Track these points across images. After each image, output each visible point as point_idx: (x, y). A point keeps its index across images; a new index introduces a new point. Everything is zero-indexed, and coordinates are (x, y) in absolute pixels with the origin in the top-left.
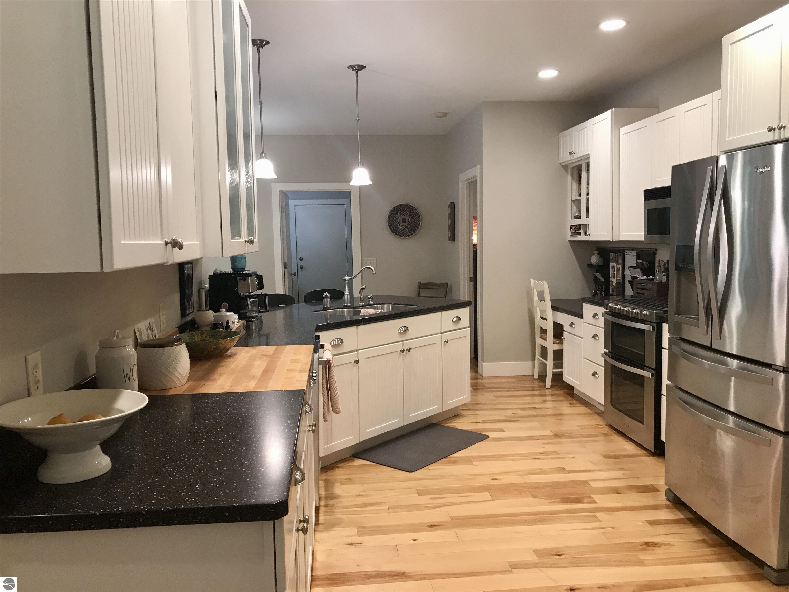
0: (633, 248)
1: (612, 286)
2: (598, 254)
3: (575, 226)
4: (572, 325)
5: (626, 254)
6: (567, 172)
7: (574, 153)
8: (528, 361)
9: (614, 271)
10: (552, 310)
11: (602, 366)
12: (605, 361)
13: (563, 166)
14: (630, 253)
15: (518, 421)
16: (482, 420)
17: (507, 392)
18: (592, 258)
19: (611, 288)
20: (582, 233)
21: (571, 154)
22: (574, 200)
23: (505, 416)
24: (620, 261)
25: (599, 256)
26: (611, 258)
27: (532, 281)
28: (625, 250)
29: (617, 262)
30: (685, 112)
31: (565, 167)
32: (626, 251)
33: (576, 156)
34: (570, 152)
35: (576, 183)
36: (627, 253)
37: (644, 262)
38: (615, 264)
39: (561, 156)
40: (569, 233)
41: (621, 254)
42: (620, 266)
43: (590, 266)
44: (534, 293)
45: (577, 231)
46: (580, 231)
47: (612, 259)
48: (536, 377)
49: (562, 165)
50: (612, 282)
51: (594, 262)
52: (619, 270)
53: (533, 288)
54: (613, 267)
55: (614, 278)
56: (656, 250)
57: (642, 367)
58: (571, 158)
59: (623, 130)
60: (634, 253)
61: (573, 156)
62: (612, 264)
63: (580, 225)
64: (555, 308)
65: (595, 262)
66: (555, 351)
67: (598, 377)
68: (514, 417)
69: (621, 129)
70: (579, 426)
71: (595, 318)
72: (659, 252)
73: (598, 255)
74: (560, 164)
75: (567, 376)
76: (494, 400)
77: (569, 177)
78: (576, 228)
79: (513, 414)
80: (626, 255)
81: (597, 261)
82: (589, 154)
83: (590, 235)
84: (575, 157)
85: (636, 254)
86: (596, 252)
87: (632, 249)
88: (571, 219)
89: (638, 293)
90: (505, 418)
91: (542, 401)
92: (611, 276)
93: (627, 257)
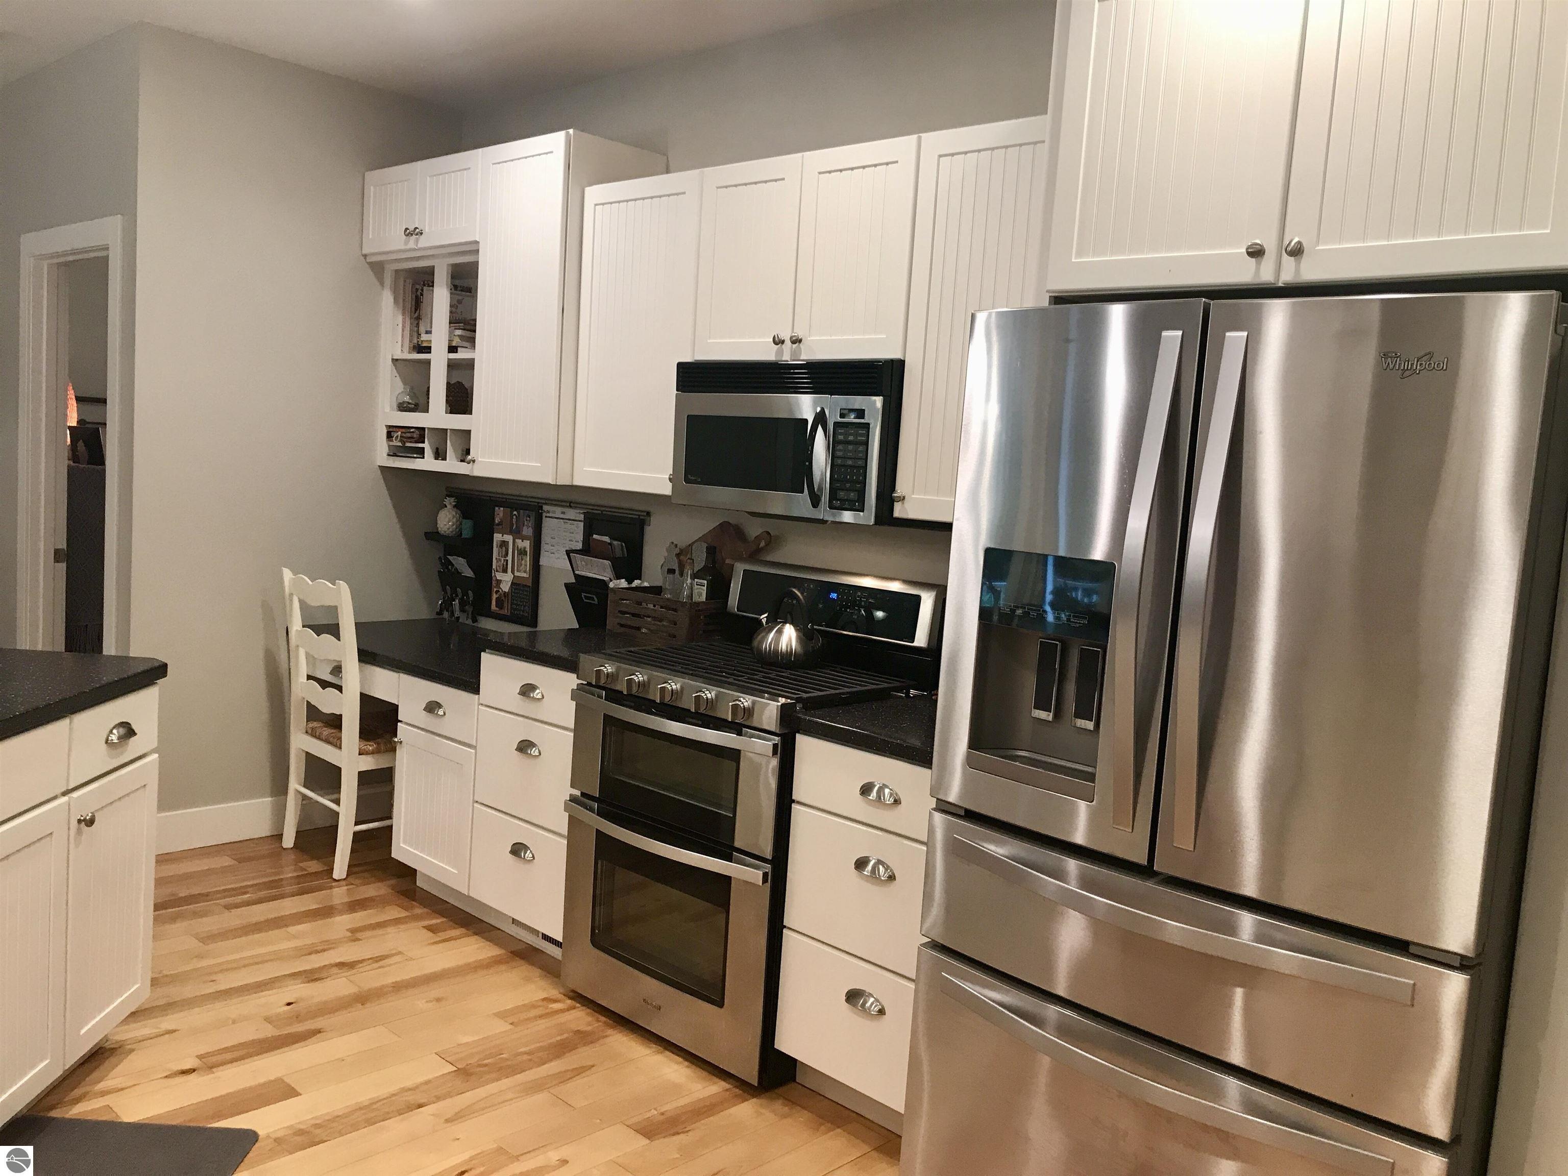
0: (571, 502)
1: (497, 592)
2: (455, 506)
3: (404, 430)
4: (432, 707)
5: (544, 515)
6: (382, 284)
7: (421, 234)
8: (262, 796)
9: (507, 554)
10: (360, 660)
11: (559, 835)
12: (572, 821)
13: (370, 264)
14: (563, 513)
15: (319, 1031)
16: (200, 1057)
17: (227, 914)
18: (439, 515)
19: (495, 596)
20: (428, 452)
21: (409, 233)
22: (397, 360)
23: (268, 1020)
24: (528, 531)
25: (459, 512)
26: (497, 521)
27: (287, 574)
28: (546, 504)
29: (517, 533)
30: (820, 173)
31: (377, 268)
32: (545, 508)
33: (423, 242)
34: (407, 229)
35: (404, 314)
36: (548, 512)
37: (615, 543)
38: (509, 538)
39: (370, 234)
40: (382, 446)
41: (533, 515)
42: (526, 544)
43: (433, 535)
44: (291, 609)
45: (408, 445)
46: (421, 445)
47: (498, 525)
48: (289, 841)
49: (368, 261)
50: (499, 582)
51: (447, 526)
52: (522, 552)
53: (291, 595)
54: (504, 544)
55: (505, 571)
56: (648, 514)
57: (726, 852)
58: (406, 243)
59: (595, 193)
60: (575, 514)
61: (417, 241)
62: (498, 537)
63: (423, 429)
64: (366, 656)
65: (448, 529)
66: (364, 778)
67: (533, 857)
68: (298, 1018)
69: (589, 190)
70: (502, 1015)
71: (529, 697)
72: (654, 520)
73: (455, 509)
74: (365, 256)
75: (404, 846)
76: (200, 957)
77: (387, 299)
78: (409, 435)
79: (289, 1004)
80: (546, 517)
81: (453, 525)
82: (477, 243)
83: (474, 461)
84: (420, 245)
85: (582, 517)
86: (450, 502)
87: (571, 505)
88: (387, 409)
89: (622, 625)
90: (269, 1031)
91: (349, 934)
92: (494, 567)
93: (548, 525)
